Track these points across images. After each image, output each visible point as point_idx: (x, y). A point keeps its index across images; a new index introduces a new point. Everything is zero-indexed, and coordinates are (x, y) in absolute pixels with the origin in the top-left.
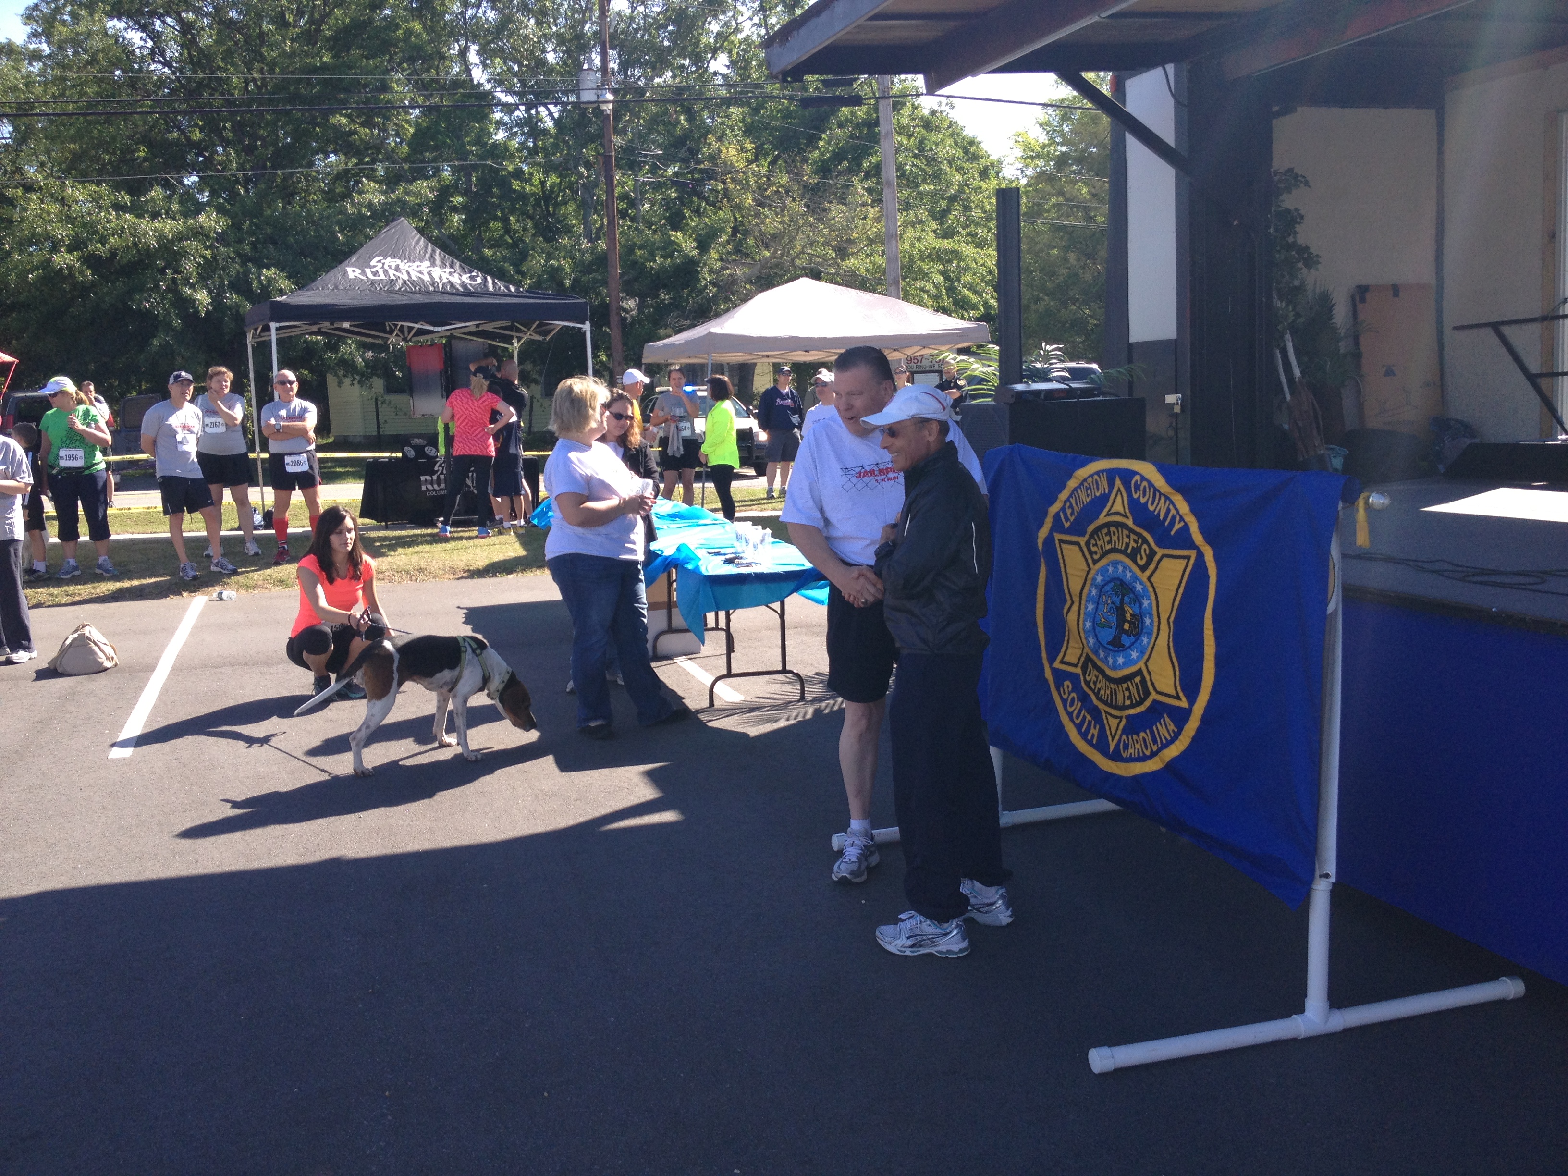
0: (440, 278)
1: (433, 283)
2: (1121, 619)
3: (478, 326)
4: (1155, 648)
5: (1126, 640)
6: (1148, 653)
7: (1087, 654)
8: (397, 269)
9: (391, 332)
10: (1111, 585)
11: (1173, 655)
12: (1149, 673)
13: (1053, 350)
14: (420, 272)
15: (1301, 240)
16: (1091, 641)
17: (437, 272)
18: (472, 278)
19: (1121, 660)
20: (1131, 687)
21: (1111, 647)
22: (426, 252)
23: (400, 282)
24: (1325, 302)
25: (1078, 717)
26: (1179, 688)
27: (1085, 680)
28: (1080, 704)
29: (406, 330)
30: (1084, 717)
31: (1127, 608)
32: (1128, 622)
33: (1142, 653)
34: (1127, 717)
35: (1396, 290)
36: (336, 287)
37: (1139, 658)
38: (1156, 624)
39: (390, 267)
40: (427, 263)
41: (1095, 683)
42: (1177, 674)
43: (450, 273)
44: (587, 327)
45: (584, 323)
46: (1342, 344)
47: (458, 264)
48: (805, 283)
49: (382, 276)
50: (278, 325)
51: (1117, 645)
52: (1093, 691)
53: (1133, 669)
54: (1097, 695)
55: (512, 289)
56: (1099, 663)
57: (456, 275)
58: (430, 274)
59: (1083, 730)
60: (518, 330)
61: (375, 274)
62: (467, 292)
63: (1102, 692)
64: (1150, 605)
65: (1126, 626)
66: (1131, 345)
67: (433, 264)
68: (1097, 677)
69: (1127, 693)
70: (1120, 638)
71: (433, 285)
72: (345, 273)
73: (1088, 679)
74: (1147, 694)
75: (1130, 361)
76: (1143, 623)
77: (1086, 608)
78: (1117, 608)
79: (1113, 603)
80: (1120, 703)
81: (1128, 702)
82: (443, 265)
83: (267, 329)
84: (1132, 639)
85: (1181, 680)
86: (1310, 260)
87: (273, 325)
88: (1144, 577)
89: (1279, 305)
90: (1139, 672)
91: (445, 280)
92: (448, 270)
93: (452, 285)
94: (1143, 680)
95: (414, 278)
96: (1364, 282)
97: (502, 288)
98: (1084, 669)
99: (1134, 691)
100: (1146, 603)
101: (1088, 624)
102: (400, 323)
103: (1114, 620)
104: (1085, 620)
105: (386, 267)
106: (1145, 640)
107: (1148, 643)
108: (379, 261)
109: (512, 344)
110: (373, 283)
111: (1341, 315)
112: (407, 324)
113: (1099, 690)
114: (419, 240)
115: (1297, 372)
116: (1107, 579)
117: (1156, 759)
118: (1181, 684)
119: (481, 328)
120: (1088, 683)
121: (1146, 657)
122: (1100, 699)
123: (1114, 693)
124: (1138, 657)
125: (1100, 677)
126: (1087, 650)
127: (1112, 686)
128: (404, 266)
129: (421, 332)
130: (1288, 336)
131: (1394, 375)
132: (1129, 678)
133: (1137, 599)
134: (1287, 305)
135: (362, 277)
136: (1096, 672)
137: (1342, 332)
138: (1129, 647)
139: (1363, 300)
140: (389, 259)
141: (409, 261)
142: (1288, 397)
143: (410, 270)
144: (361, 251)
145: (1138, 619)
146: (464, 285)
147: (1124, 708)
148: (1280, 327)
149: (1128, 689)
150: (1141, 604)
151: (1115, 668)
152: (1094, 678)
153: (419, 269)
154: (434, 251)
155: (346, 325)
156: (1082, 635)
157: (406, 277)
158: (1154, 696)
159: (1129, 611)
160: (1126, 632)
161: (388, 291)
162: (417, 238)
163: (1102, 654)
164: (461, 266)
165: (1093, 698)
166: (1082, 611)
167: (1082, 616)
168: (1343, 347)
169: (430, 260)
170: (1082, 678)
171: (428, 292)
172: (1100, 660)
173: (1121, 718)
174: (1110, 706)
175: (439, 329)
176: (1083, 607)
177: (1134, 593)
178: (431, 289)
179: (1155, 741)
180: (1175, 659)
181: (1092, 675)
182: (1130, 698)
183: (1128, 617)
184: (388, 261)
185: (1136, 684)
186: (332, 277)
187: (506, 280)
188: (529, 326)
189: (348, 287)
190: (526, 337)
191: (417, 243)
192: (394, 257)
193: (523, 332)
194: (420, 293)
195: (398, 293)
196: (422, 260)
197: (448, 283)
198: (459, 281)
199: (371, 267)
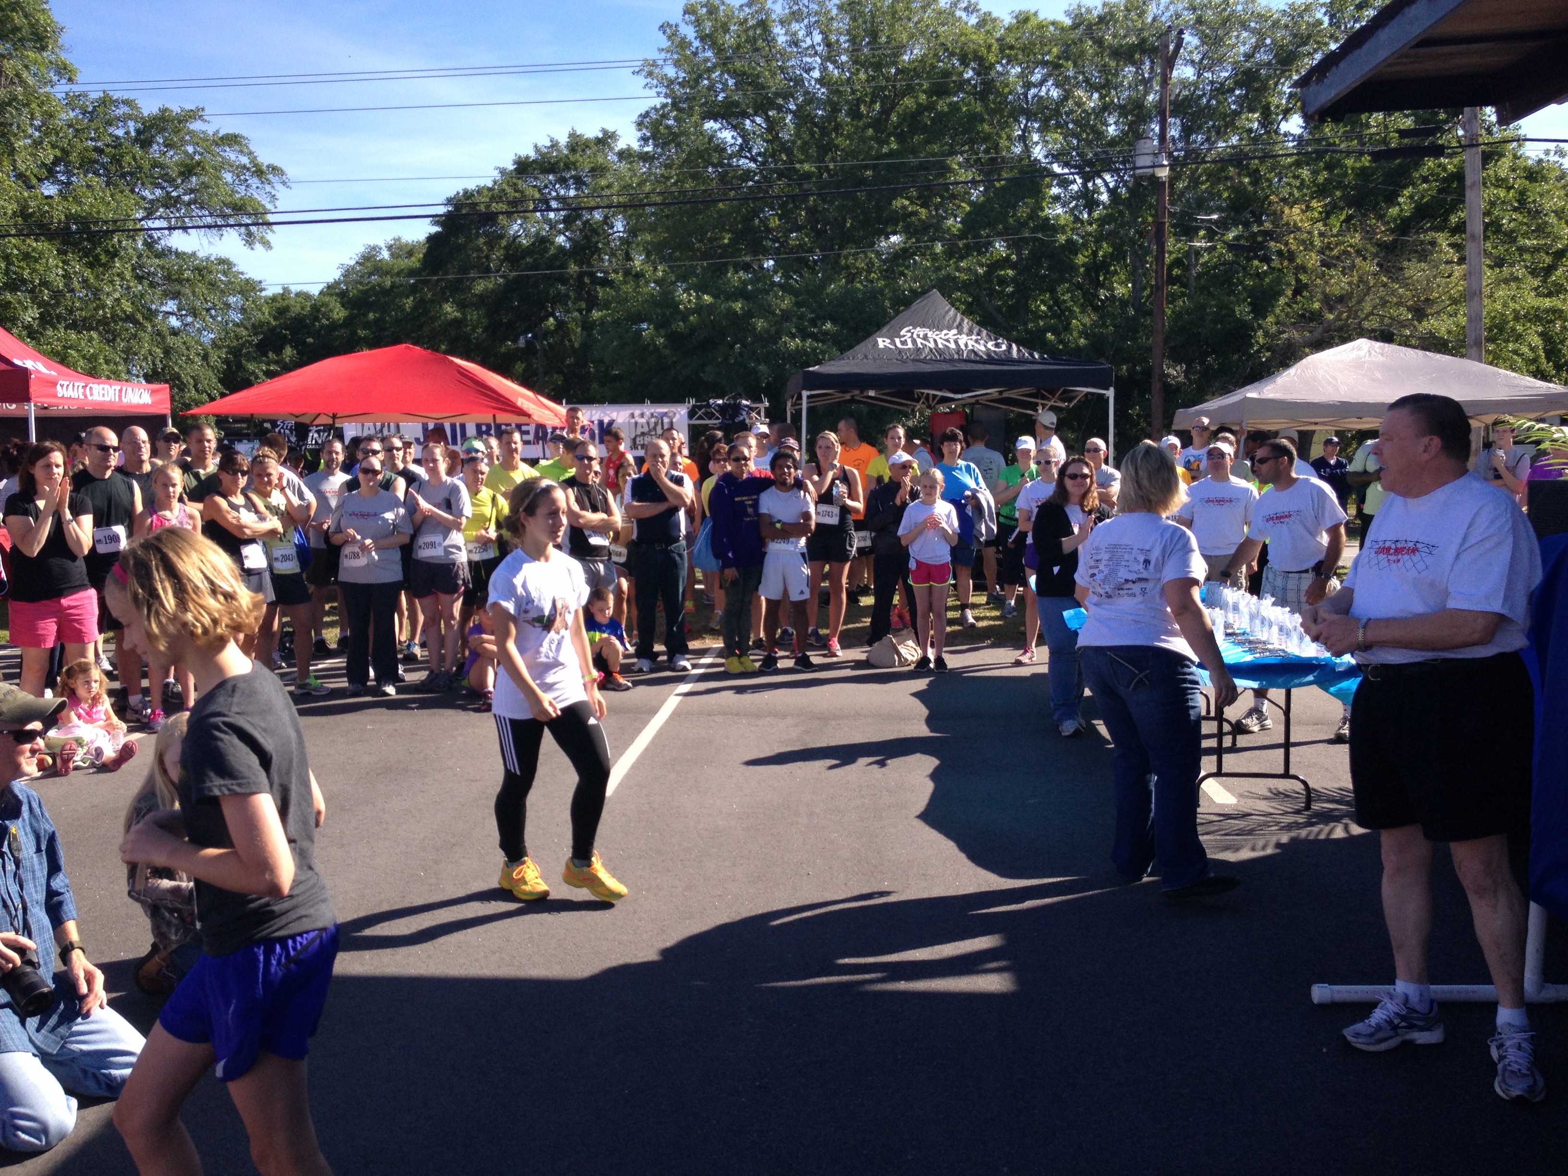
0: (966, 345)
1: (959, 350)
3: (1001, 393)
8: (925, 338)
9: (918, 401)
14: (948, 340)
17: (963, 340)
18: (997, 345)
22: (955, 320)
23: (927, 350)
29: (931, 398)
36: (866, 357)
39: (918, 336)
40: (955, 331)
43: (977, 341)
44: (1110, 393)
45: (1107, 389)
47: (984, 332)
48: (1362, 345)
49: (910, 345)
50: (808, 393)
55: (1037, 356)
57: (982, 342)
58: (956, 342)
60: (1043, 398)
62: (991, 359)
67: (960, 332)
71: (958, 353)
72: (877, 342)
82: (970, 333)
83: (800, 397)
87: (805, 394)
91: (970, 347)
92: (974, 337)
93: (976, 353)
95: (940, 346)
97: (1027, 355)
102: (926, 391)
105: (915, 336)
108: (909, 331)
110: (900, 351)
112: (932, 392)
114: (949, 310)
119: (1005, 395)
128: (932, 334)
129: (944, 400)
135: (891, 347)
140: (918, 328)
141: (937, 330)
143: (937, 338)
144: (892, 322)
146: (988, 352)
153: (946, 337)
154: (962, 320)
155: (872, 393)
157: (932, 346)
161: (914, 360)
162: (947, 307)
164: (987, 333)
169: (957, 328)
171: (951, 361)
175: (959, 396)
178: (956, 357)
184: (920, 331)
186: (861, 349)
187: (1031, 348)
188: (1052, 393)
189: (876, 356)
190: (1050, 403)
191: (947, 312)
192: (924, 326)
193: (1048, 399)
194: (945, 361)
195: (924, 361)
196: (949, 329)
197: (973, 351)
198: (983, 349)
199: (900, 337)
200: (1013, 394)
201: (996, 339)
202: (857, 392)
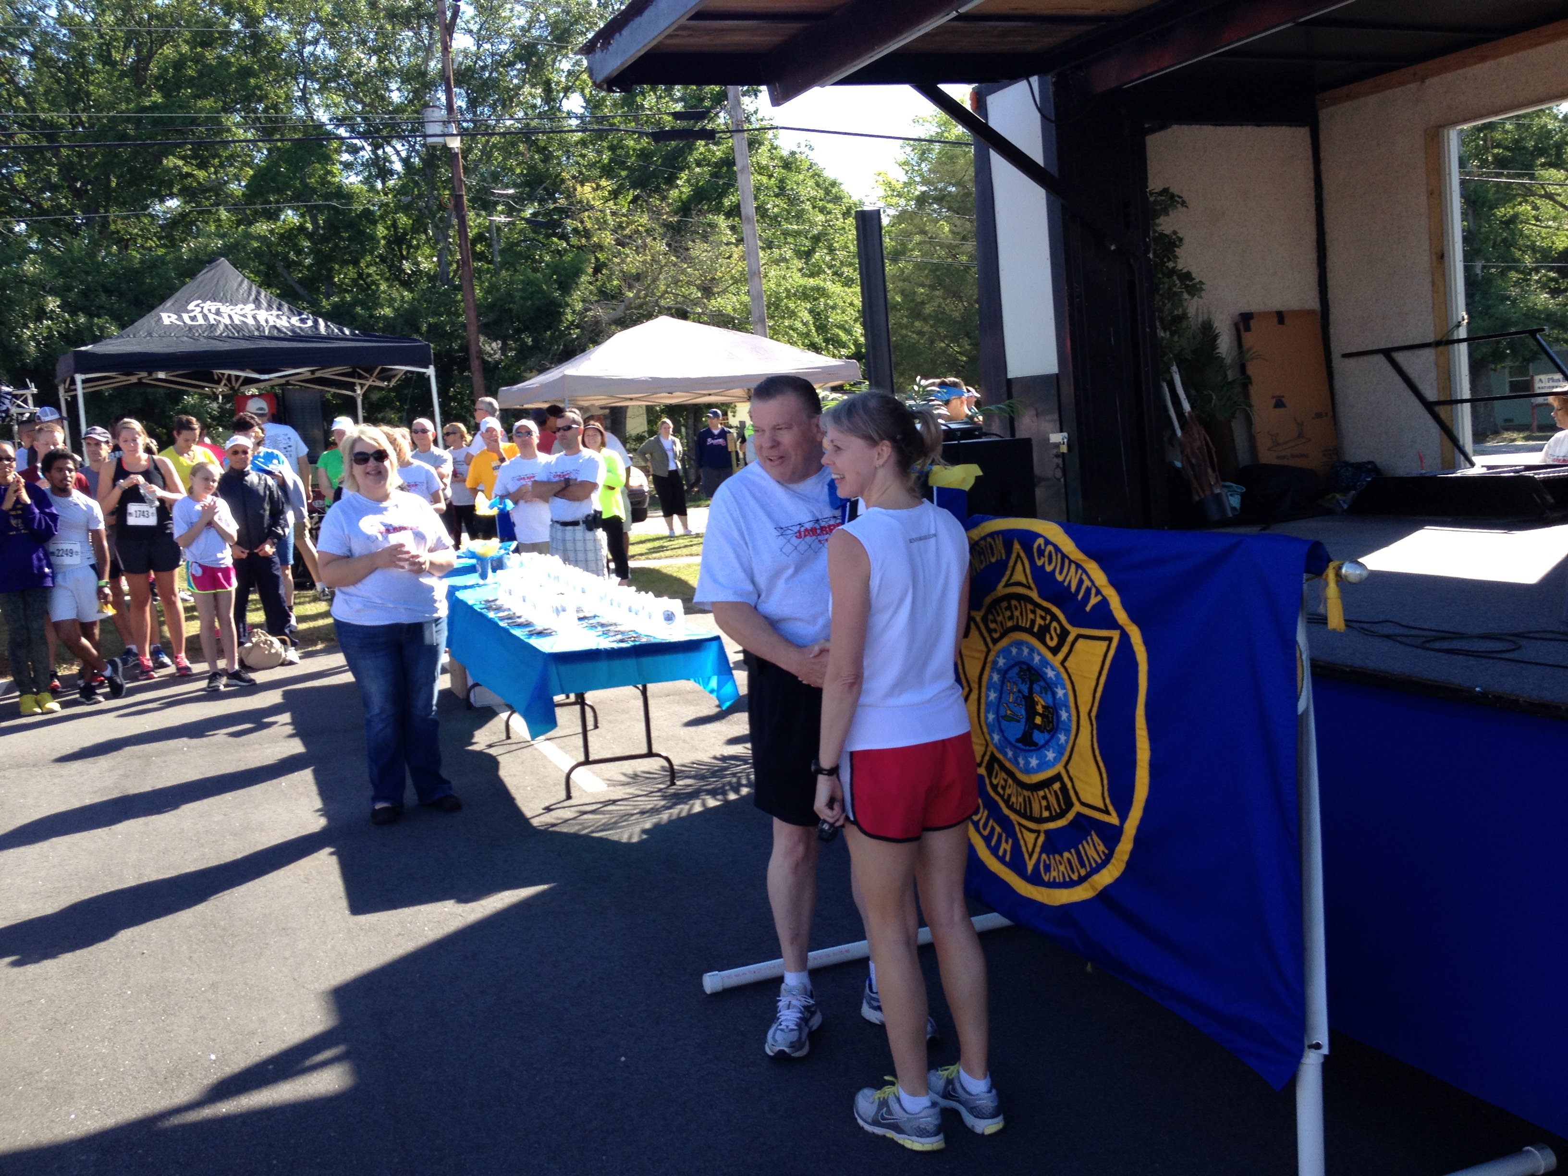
0: (267, 321)
1: (259, 327)
2: (1031, 711)
3: (313, 372)
4: (1076, 748)
5: (1039, 737)
6: (1067, 754)
7: (992, 755)
8: (218, 313)
9: (218, 382)
10: (1016, 670)
11: (1099, 758)
12: (1071, 779)
13: (928, 386)
14: (244, 316)
15: (1182, 265)
16: (996, 737)
17: (263, 315)
18: (303, 321)
19: (1034, 762)
20: (1049, 796)
21: (1020, 745)
22: (250, 294)
23: (222, 327)
24: (1208, 332)
25: (985, 827)
26: (1108, 801)
27: (991, 783)
28: (986, 813)
29: (233, 379)
30: (993, 829)
31: (1037, 698)
32: (1039, 714)
33: (1061, 754)
34: (1047, 832)
35: (1280, 316)
36: (150, 334)
37: (1057, 760)
38: (1074, 718)
39: (210, 310)
40: (252, 306)
41: (1004, 788)
42: (1105, 782)
43: (278, 316)
44: (431, 371)
45: (427, 367)
46: (1229, 373)
47: (286, 307)
48: (664, 322)
49: (201, 321)
50: (83, 377)
51: (1027, 743)
52: (1002, 797)
53: (1050, 773)
54: (1007, 802)
55: (347, 332)
56: (1008, 764)
57: (284, 318)
58: (254, 318)
59: (993, 843)
60: (360, 377)
61: (193, 318)
62: (296, 337)
63: (1013, 799)
64: (1066, 695)
65: (1038, 720)
66: (1009, 382)
67: (258, 307)
68: (1006, 781)
69: (1044, 803)
70: (1031, 734)
71: (258, 329)
72: (160, 318)
73: (995, 782)
74: (1070, 805)
75: (1010, 396)
76: (1059, 717)
77: (987, 696)
78: (1025, 697)
79: (1019, 691)
80: (1036, 813)
81: (1046, 814)
82: (270, 307)
83: (73, 382)
84: (1047, 736)
85: (1109, 790)
86: (1194, 288)
87: (79, 378)
88: (1056, 660)
89: (1162, 334)
90: (1058, 777)
91: (271, 323)
92: (275, 312)
93: (278, 329)
94: (1064, 788)
95: (237, 322)
96: (1246, 309)
97: (336, 331)
98: (990, 769)
99: (1052, 799)
100: (1060, 693)
101: (991, 717)
102: (227, 372)
103: (1022, 712)
104: (987, 712)
105: (206, 311)
106: (1062, 738)
107: (1067, 741)
108: (198, 305)
109: (354, 391)
110: (191, 328)
111: (1225, 345)
112: (234, 373)
113: (1009, 796)
114: (242, 281)
115: (1187, 407)
116: (1012, 663)
117: (1086, 885)
118: (1110, 796)
119: (318, 374)
120: (994, 787)
121: (1065, 758)
122: (1011, 808)
123: (1028, 802)
124: (1055, 758)
125: (1010, 781)
126: (991, 748)
127: (1026, 793)
128: (225, 309)
129: (248, 381)
130: (1174, 368)
131: (1283, 406)
132: (1046, 784)
133: (1049, 687)
134: (1172, 335)
135: (178, 323)
136: (1004, 775)
137: (1228, 361)
138: (1044, 746)
139: (1248, 329)
140: (209, 303)
141: (231, 304)
142: (1179, 433)
143: (232, 313)
144: (177, 295)
145: (1052, 712)
146: (293, 329)
147: (1041, 820)
148: (1165, 359)
149: (1045, 797)
150: (1054, 694)
151: (1028, 771)
152: (1002, 782)
153: (242, 313)
154: (258, 293)
155: (161, 375)
156: (985, 729)
157: (228, 322)
158: (1077, 808)
159: (1041, 702)
160: (1038, 727)
161: (208, 337)
162: (240, 279)
163: (1010, 754)
164: (290, 309)
165: (1002, 805)
166: (983, 701)
167: (983, 706)
168: (1230, 377)
169: (254, 302)
170: (987, 781)
171: (251, 338)
172: (1009, 760)
173: (1038, 832)
174: (1024, 816)
175: (266, 377)
176: (983, 695)
177: (1045, 680)
178: (256, 333)
179: (1083, 865)
180: (1101, 764)
181: (1000, 778)
182: (1048, 808)
183: (1039, 709)
184: (210, 306)
185: (1055, 792)
186: (145, 323)
187: (340, 323)
188: (370, 371)
189: (162, 332)
190: (368, 383)
191: (240, 285)
192: (215, 301)
193: (365, 378)
194: (244, 338)
195: (219, 338)
196: (245, 303)
197: (275, 327)
198: (287, 325)
199: (188, 312)
200: (327, 373)
201: (300, 314)
202: (144, 374)
